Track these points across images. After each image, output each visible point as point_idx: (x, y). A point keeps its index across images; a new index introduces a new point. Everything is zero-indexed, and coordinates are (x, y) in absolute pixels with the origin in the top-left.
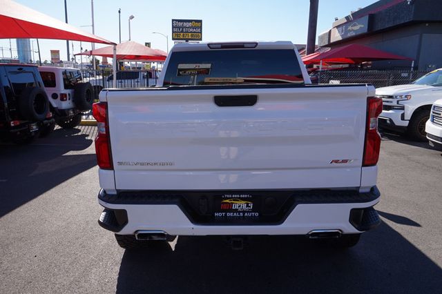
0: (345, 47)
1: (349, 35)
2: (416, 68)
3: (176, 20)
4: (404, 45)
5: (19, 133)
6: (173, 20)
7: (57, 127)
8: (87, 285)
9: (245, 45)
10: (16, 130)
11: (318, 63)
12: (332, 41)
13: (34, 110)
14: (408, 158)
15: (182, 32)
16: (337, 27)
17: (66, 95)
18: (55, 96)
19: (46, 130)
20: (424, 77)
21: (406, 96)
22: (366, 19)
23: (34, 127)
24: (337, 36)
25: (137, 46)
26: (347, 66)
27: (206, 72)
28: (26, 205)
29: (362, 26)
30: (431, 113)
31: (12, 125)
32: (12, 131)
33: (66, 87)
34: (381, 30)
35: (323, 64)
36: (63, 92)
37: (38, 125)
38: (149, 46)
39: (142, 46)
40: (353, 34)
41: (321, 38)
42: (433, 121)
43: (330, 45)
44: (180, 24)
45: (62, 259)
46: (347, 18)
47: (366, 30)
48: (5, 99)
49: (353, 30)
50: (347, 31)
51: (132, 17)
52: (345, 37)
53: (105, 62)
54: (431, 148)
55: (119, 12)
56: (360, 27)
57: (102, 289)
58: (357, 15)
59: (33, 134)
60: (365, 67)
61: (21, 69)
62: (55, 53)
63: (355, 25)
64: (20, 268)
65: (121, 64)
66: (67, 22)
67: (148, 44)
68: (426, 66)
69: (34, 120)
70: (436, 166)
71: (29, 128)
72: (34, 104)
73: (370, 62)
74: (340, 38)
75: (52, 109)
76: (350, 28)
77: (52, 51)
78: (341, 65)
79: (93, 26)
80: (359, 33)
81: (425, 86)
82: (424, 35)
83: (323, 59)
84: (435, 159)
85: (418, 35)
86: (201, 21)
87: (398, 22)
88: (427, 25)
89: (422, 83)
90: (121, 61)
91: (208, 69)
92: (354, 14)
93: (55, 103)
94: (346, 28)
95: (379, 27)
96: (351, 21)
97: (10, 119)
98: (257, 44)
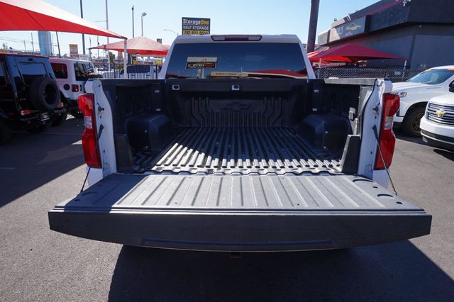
0: (343, 46)
1: (347, 35)
2: (408, 67)
3: (186, 18)
4: (398, 45)
5: (29, 122)
6: (183, 18)
7: (69, 117)
8: (80, 284)
9: (250, 38)
10: (26, 119)
11: (318, 61)
12: (330, 41)
13: (44, 101)
14: (403, 153)
15: (192, 29)
16: (336, 27)
17: (77, 86)
18: (67, 87)
19: (57, 120)
20: (418, 75)
21: (402, 94)
22: (363, 20)
23: (45, 117)
24: (335, 36)
25: (148, 41)
26: (344, 64)
27: (212, 65)
28: (29, 194)
29: (359, 26)
30: (426, 110)
31: (23, 114)
32: (22, 120)
33: (78, 79)
34: (377, 31)
35: (322, 62)
36: (74, 84)
37: (49, 114)
38: (161, 42)
39: (153, 42)
40: (351, 34)
41: (321, 37)
42: (428, 118)
43: (329, 44)
44: (190, 22)
45: (58, 253)
46: (345, 19)
47: (362, 31)
48: (15, 88)
49: (350, 30)
50: (345, 31)
51: (144, 14)
52: (343, 37)
53: (120, 56)
54: (424, 143)
55: (133, 9)
56: (358, 28)
57: (95, 289)
58: (355, 16)
59: (44, 123)
60: (361, 66)
61: (31, 60)
62: (73, 47)
63: (353, 25)
64: (14, 262)
65: (134, 58)
66: (82, 17)
67: (159, 41)
68: (418, 66)
69: (45, 110)
70: (429, 161)
71: (40, 117)
72: (45, 94)
73: (366, 61)
74: (338, 38)
75: (64, 99)
76: (348, 28)
77: (70, 45)
78: (338, 64)
79: (107, 21)
80: (357, 33)
81: (420, 83)
82: (417, 36)
83: (322, 58)
84: (428, 155)
85: (411, 37)
86: (209, 20)
87: (393, 23)
88: (420, 26)
89: (417, 81)
90: (134, 55)
91: (214, 63)
92: (351, 15)
93: (67, 94)
94: (344, 28)
95: (375, 27)
96: (350, 22)
97: (20, 108)
98: (261, 37)
